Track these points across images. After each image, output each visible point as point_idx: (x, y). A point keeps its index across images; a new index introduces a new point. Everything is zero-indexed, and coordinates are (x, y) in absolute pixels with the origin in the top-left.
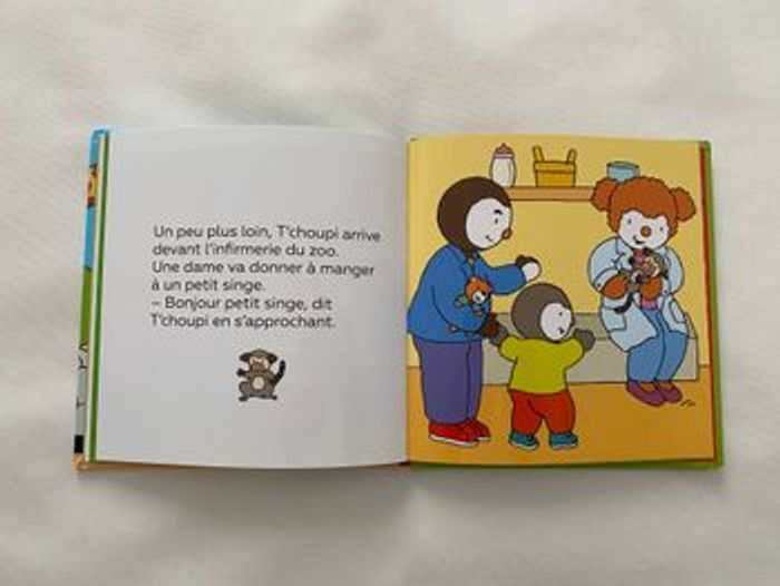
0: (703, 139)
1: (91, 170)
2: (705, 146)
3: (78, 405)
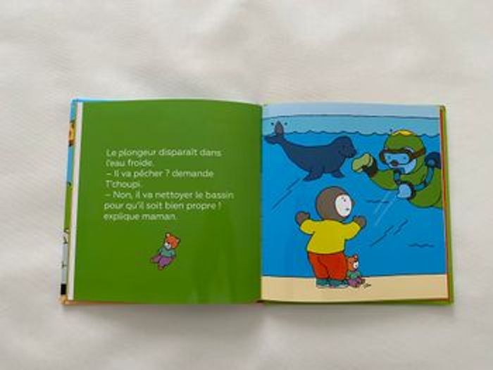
0: (441, 104)
1: (71, 124)
2: (442, 109)
3: (63, 266)
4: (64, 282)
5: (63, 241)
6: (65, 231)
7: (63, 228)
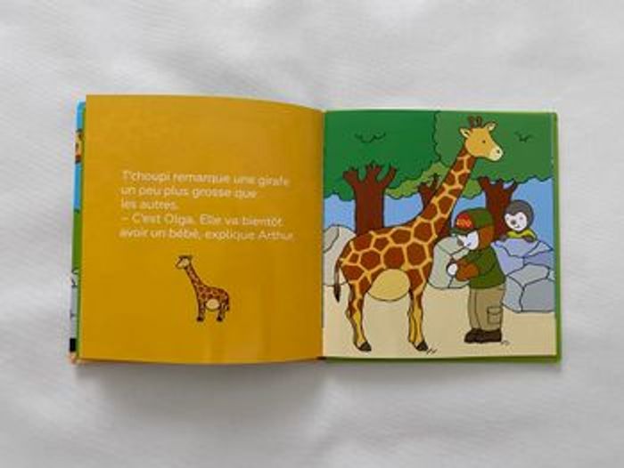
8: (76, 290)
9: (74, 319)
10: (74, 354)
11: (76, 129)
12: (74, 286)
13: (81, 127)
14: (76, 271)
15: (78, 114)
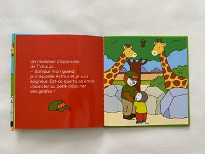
1: (12, 46)
3: (11, 113)
4: (12, 121)
5: (11, 101)
6: (11, 97)
7: (10, 95)
8: (12, 103)
9: (12, 114)
10: (12, 127)
11: (11, 44)
12: (12, 102)
13: (13, 43)
14: (13, 97)
15: (12, 38)
